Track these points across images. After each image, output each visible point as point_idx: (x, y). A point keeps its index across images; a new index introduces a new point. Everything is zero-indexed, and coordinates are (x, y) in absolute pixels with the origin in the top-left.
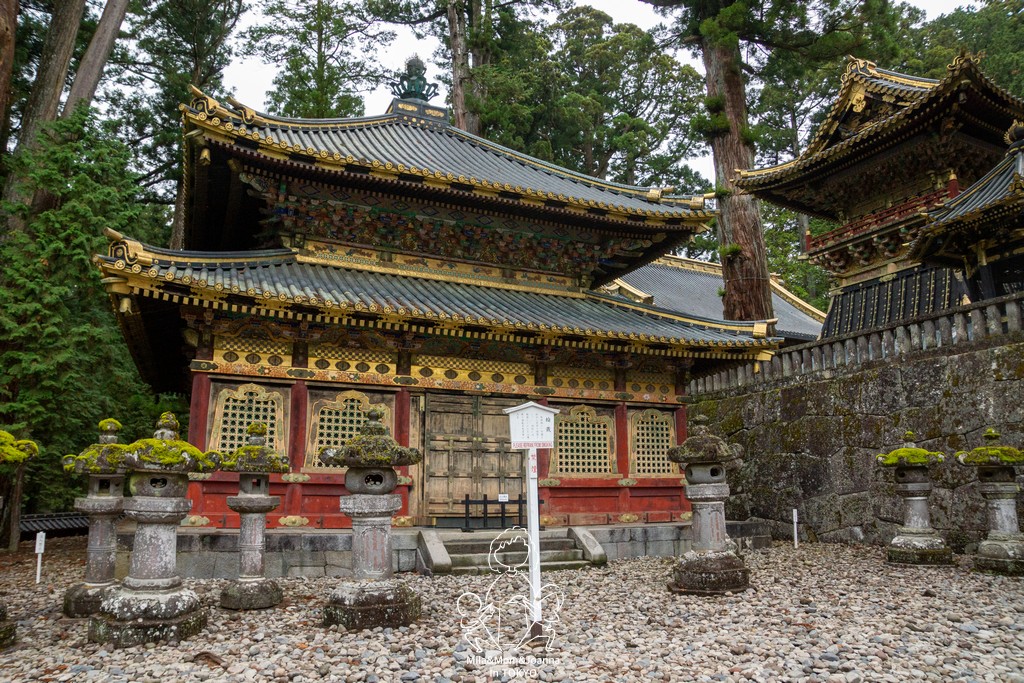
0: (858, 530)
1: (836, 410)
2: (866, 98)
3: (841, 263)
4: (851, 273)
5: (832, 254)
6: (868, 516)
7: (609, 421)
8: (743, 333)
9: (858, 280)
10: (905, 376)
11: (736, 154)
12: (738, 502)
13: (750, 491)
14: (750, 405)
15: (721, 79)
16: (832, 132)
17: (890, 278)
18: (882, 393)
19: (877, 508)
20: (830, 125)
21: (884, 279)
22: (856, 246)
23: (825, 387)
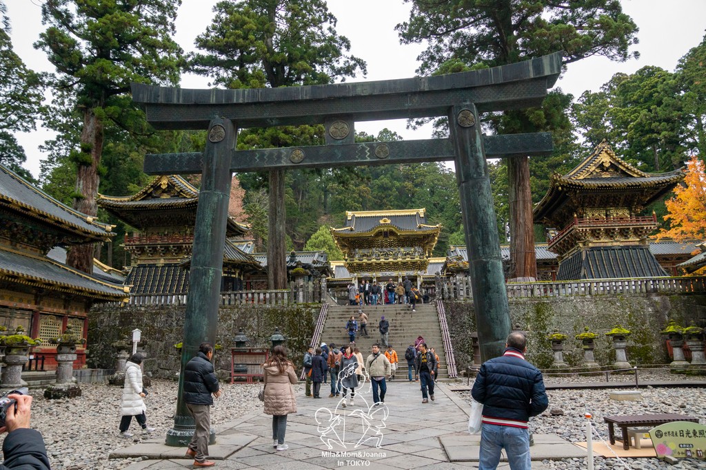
0: (150, 373)
1: (146, 324)
2: (168, 184)
3: (139, 253)
4: (143, 258)
5: (136, 248)
6: (155, 368)
7: (60, 322)
8: (119, 290)
9: (146, 263)
10: (177, 315)
11: (92, 178)
12: (91, 361)
13: (98, 356)
14: (102, 317)
15: (93, 135)
16: (149, 192)
17: (161, 265)
18: (167, 320)
19: (159, 364)
20: (149, 189)
21: (159, 265)
22: (149, 247)
23: (142, 314)
